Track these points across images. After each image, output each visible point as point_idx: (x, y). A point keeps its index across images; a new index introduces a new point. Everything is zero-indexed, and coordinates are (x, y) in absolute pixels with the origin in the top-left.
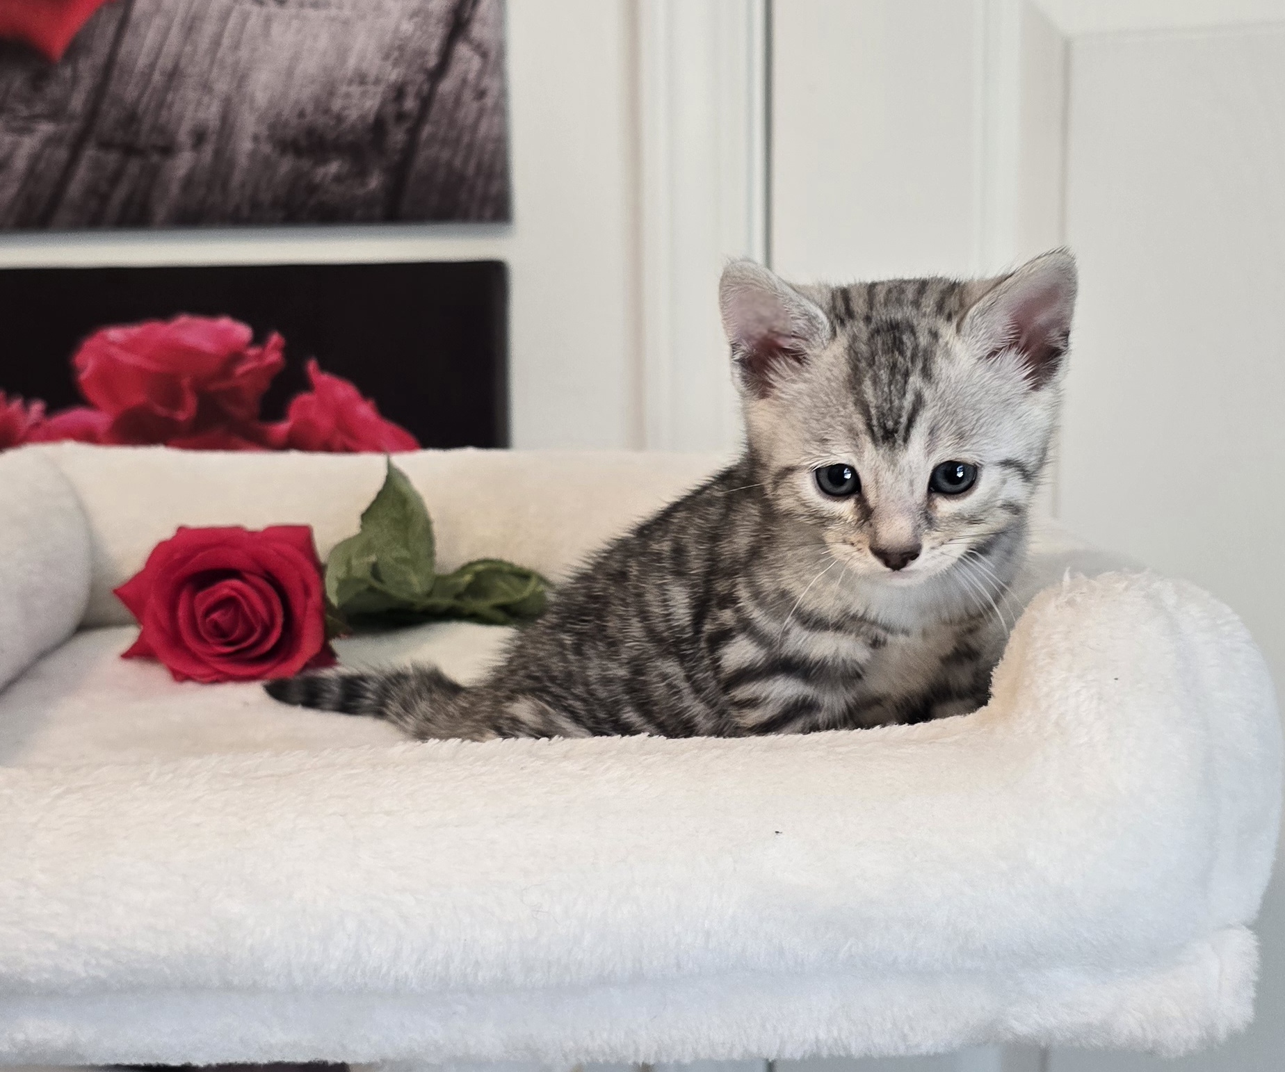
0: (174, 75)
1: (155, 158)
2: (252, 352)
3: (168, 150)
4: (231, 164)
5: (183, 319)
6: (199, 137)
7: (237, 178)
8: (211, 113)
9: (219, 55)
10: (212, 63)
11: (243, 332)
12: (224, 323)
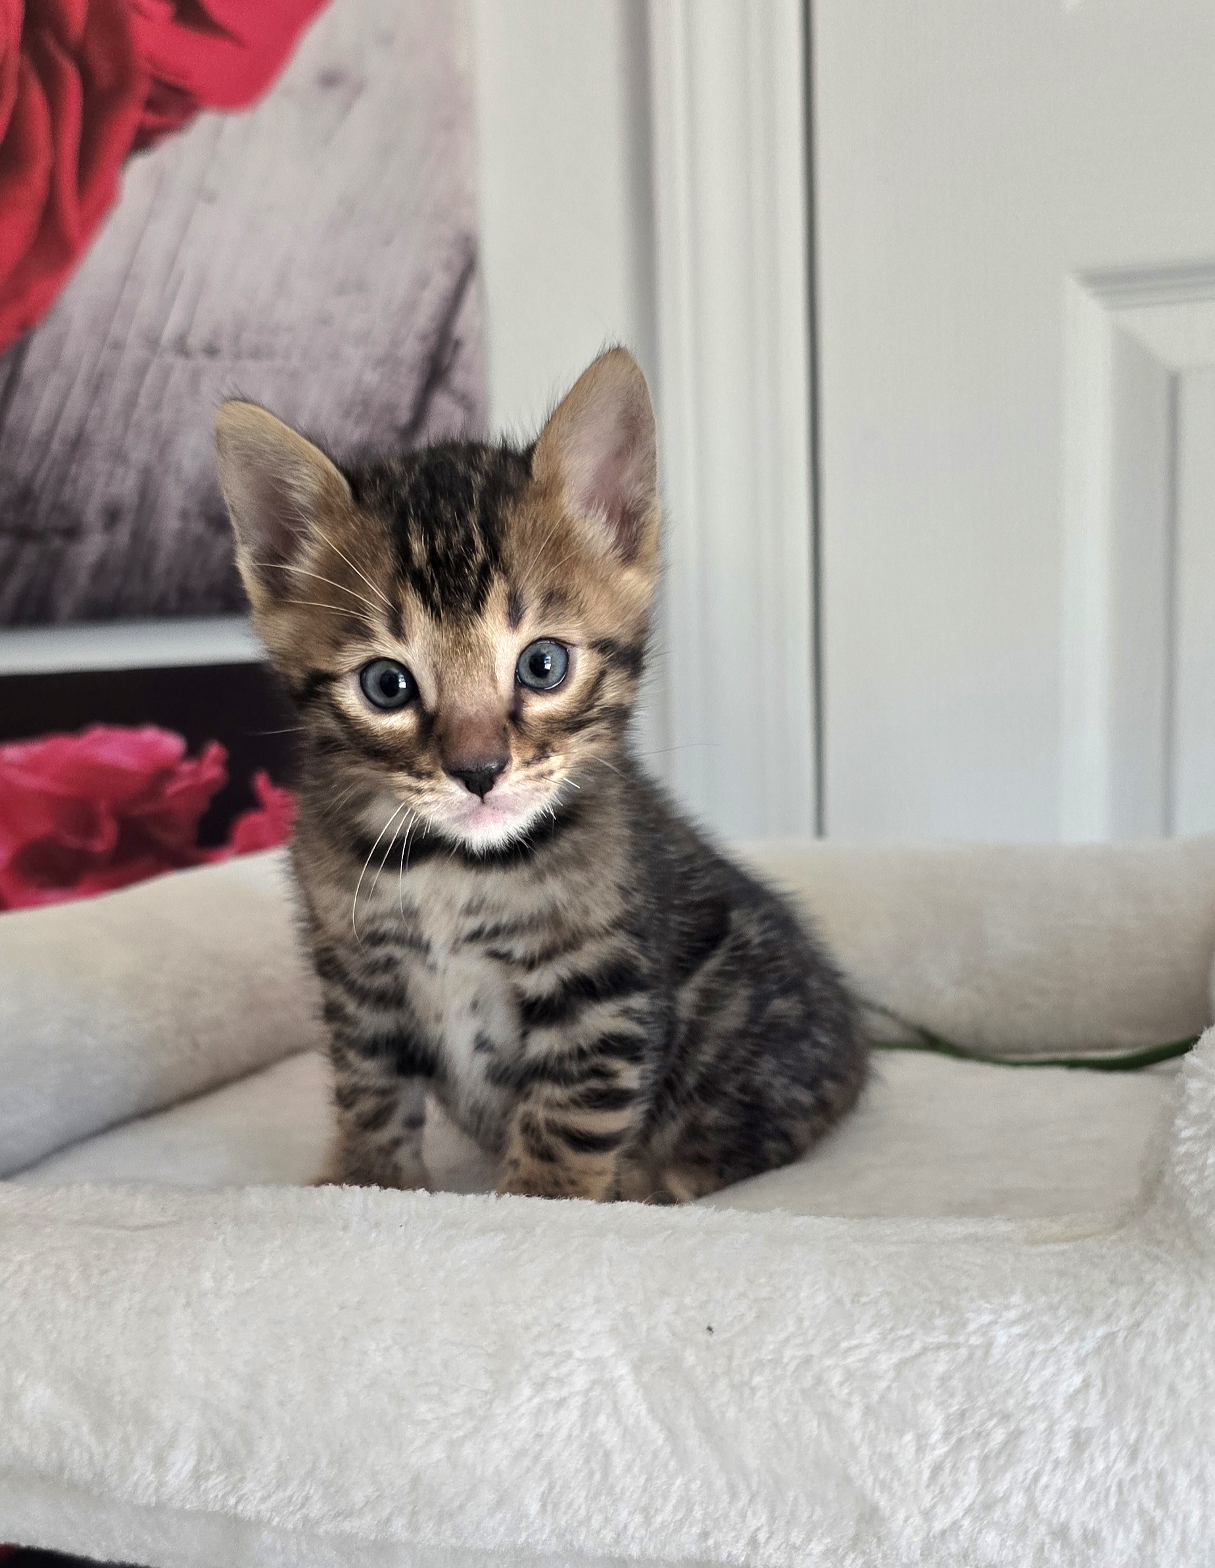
0: (78, 443)
1: (57, 542)
2: (187, 767)
3: (73, 532)
4: (153, 546)
5: (98, 732)
6: (112, 516)
7: (161, 562)
8: (126, 486)
9: (135, 417)
10: (126, 427)
11: (172, 744)
12: (150, 734)
